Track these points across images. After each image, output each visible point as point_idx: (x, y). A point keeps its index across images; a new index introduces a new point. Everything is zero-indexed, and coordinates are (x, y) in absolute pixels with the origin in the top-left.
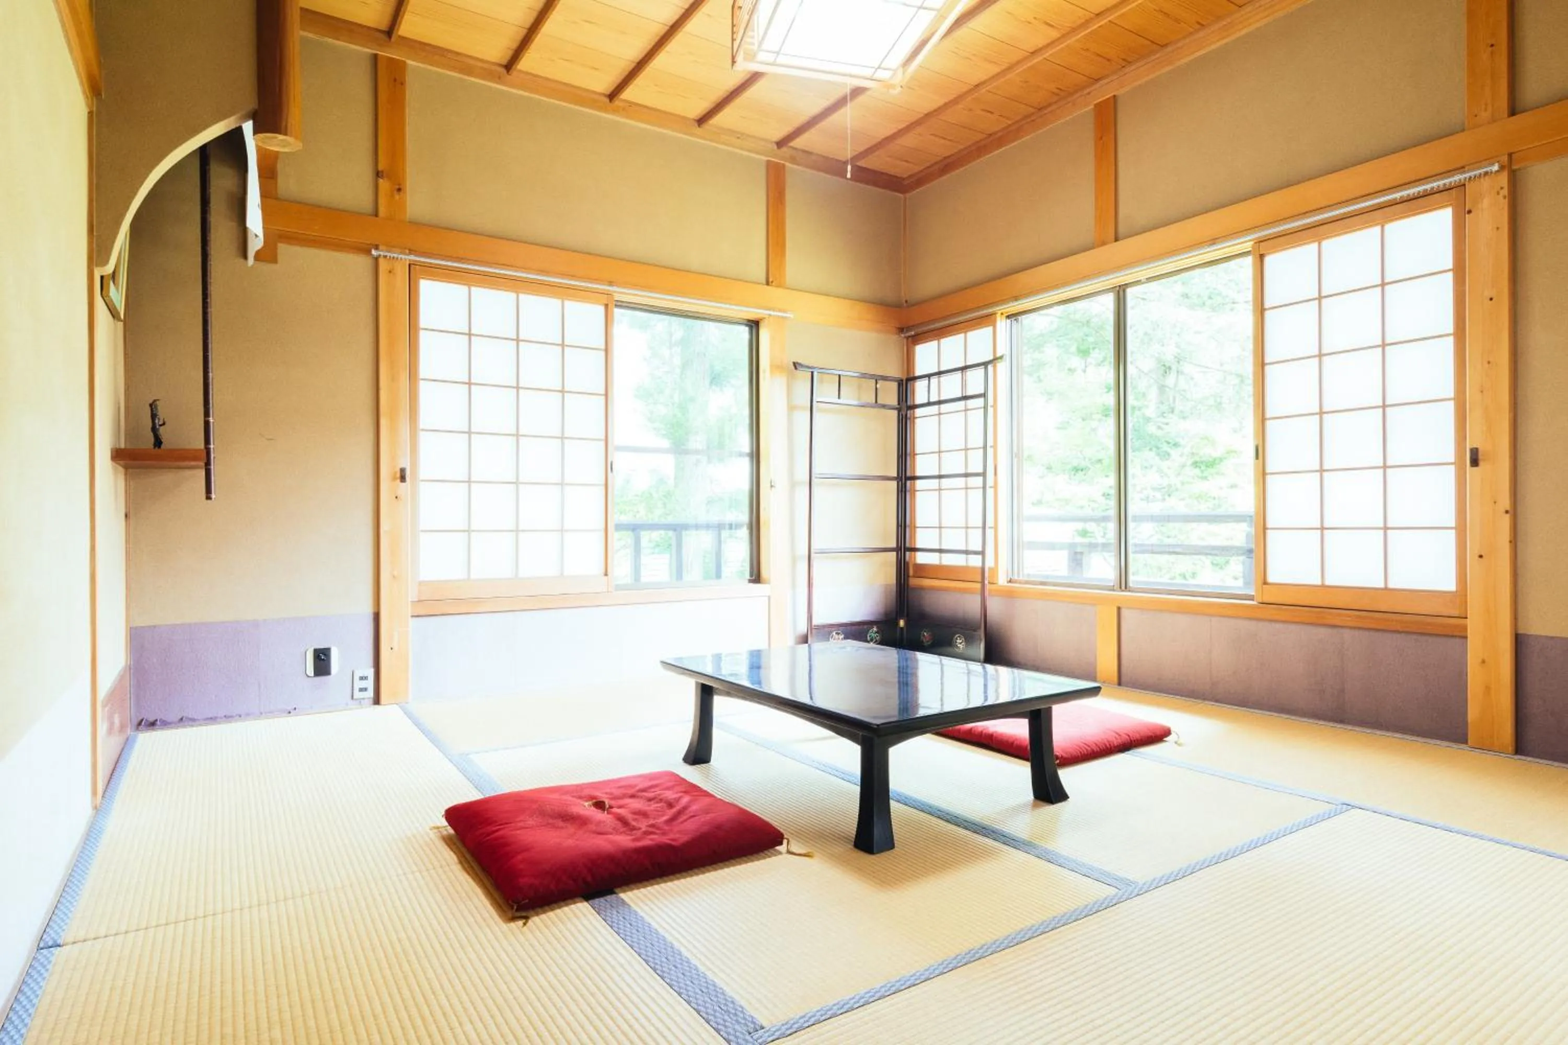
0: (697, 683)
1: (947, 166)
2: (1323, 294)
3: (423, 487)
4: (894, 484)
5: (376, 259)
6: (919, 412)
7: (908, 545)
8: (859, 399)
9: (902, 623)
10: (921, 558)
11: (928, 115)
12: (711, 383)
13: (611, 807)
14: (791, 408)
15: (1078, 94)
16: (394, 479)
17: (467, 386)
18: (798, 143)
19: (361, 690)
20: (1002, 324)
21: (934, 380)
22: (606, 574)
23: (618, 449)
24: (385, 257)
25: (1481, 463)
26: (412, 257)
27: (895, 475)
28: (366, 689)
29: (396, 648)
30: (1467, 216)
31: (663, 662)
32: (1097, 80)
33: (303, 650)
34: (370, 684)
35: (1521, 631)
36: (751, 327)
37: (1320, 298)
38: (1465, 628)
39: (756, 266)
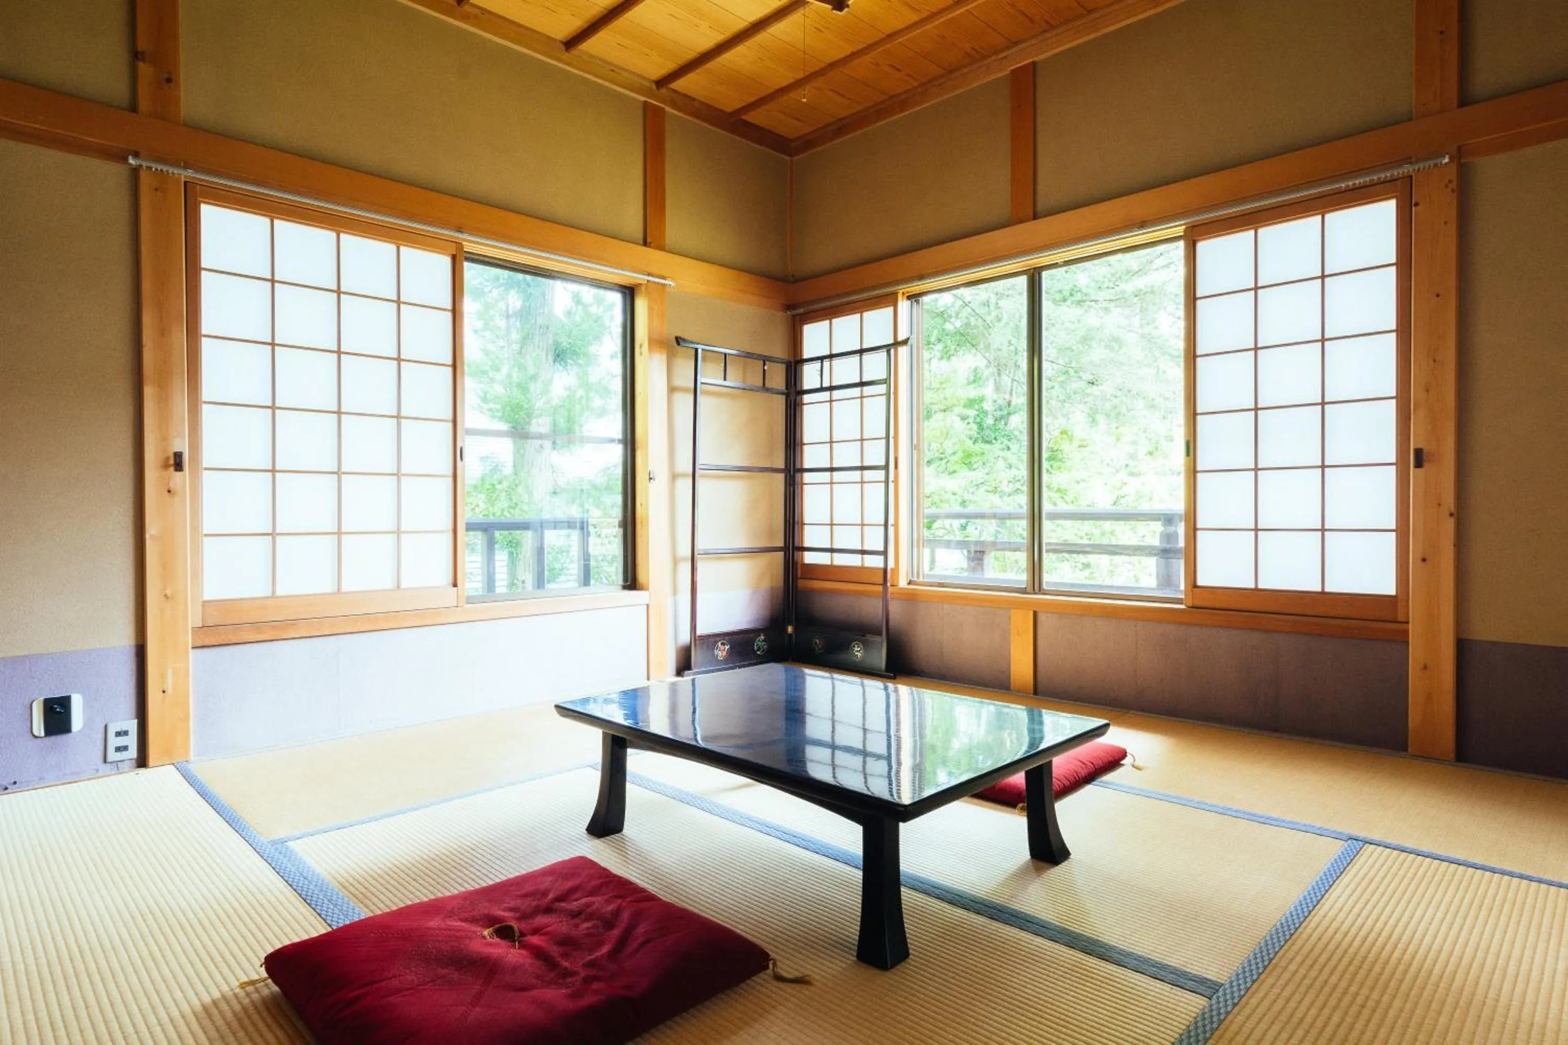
0: (605, 734)
1: (841, 127)
2: (1259, 285)
3: (207, 477)
4: (781, 477)
5: (135, 171)
6: (807, 398)
7: (796, 544)
8: (744, 381)
9: (790, 629)
10: (810, 558)
11: (833, 65)
12: (555, 361)
13: (523, 934)
14: (672, 390)
15: (994, 58)
16: (166, 466)
17: (269, 347)
18: (680, 85)
19: (118, 749)
20: (904, 305)
21: (826, 363)
22: (455, 585)
23: (469, 432)
24: (149, 168)
25: (1426, 464)
26: (190, 173)
27: (783, 467)
28: (125, 748)
29: (170, 690)
30: (1413, 208)
31: (557, 707)
32: (1016, 43)
33: (27, 702)
34: (132, 741)
35: (1465, 636)
36: (624, 294)
37: (1256, 288)
38: (1406, 632)
39: (633, 221)
